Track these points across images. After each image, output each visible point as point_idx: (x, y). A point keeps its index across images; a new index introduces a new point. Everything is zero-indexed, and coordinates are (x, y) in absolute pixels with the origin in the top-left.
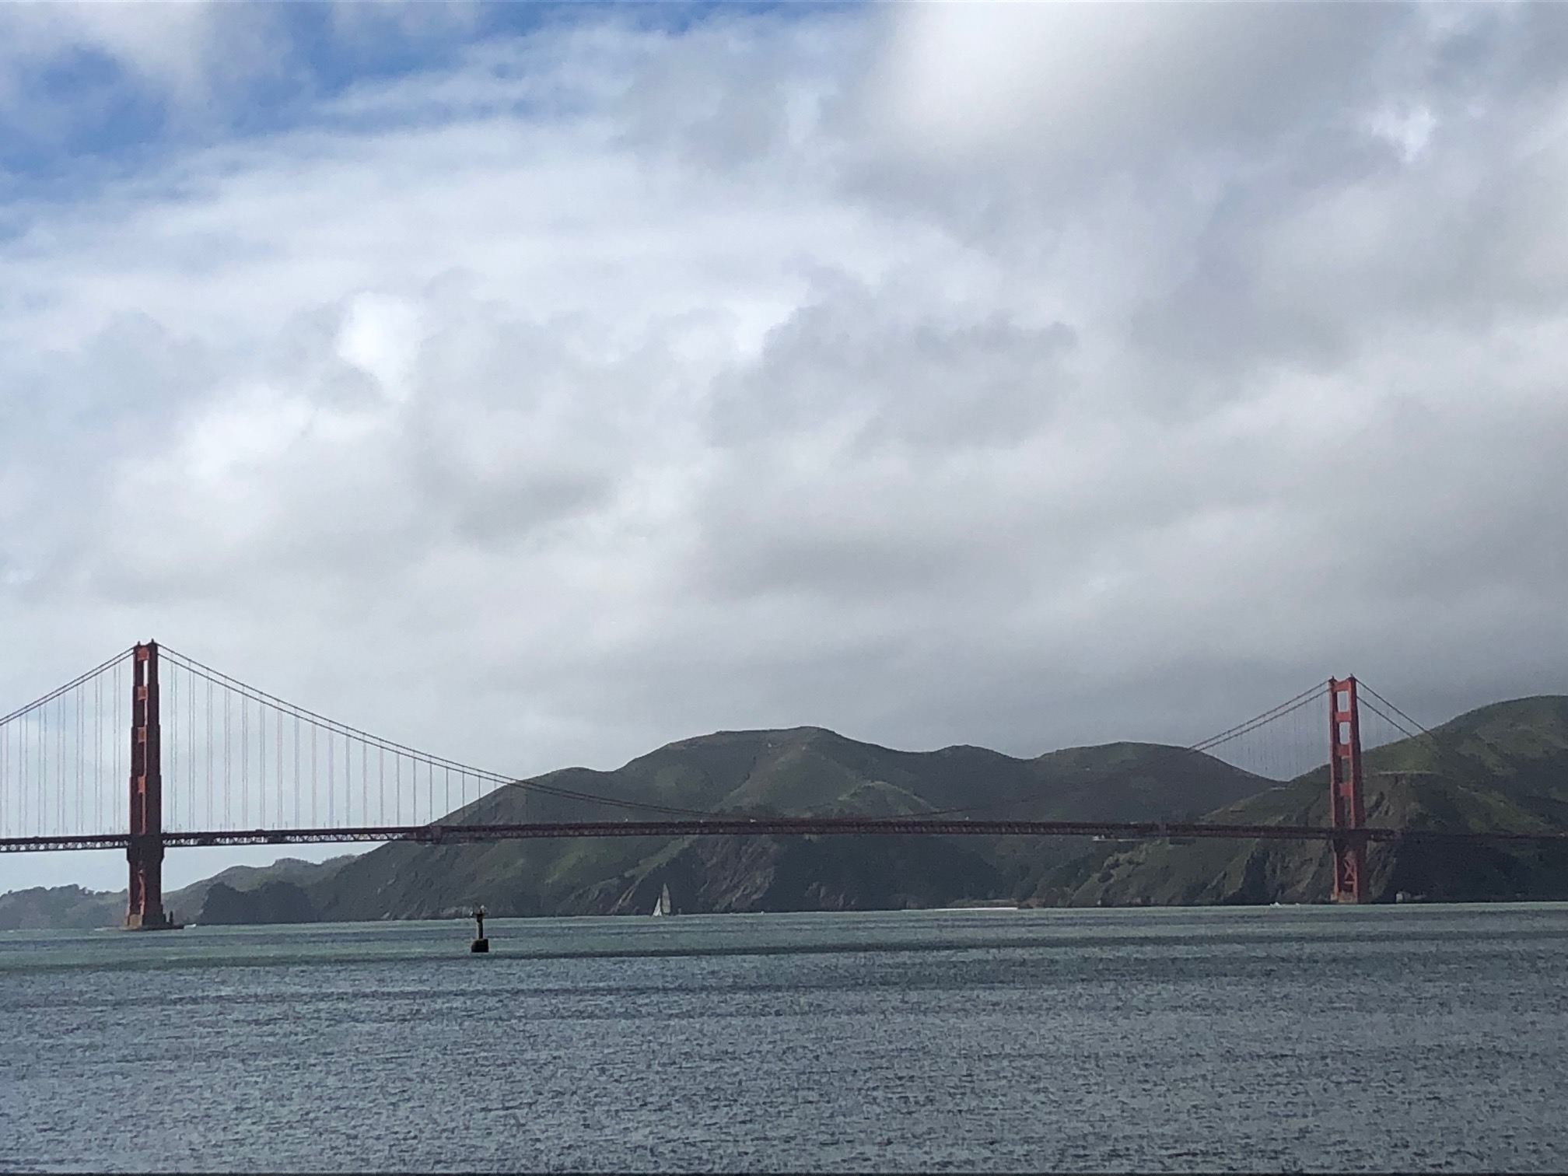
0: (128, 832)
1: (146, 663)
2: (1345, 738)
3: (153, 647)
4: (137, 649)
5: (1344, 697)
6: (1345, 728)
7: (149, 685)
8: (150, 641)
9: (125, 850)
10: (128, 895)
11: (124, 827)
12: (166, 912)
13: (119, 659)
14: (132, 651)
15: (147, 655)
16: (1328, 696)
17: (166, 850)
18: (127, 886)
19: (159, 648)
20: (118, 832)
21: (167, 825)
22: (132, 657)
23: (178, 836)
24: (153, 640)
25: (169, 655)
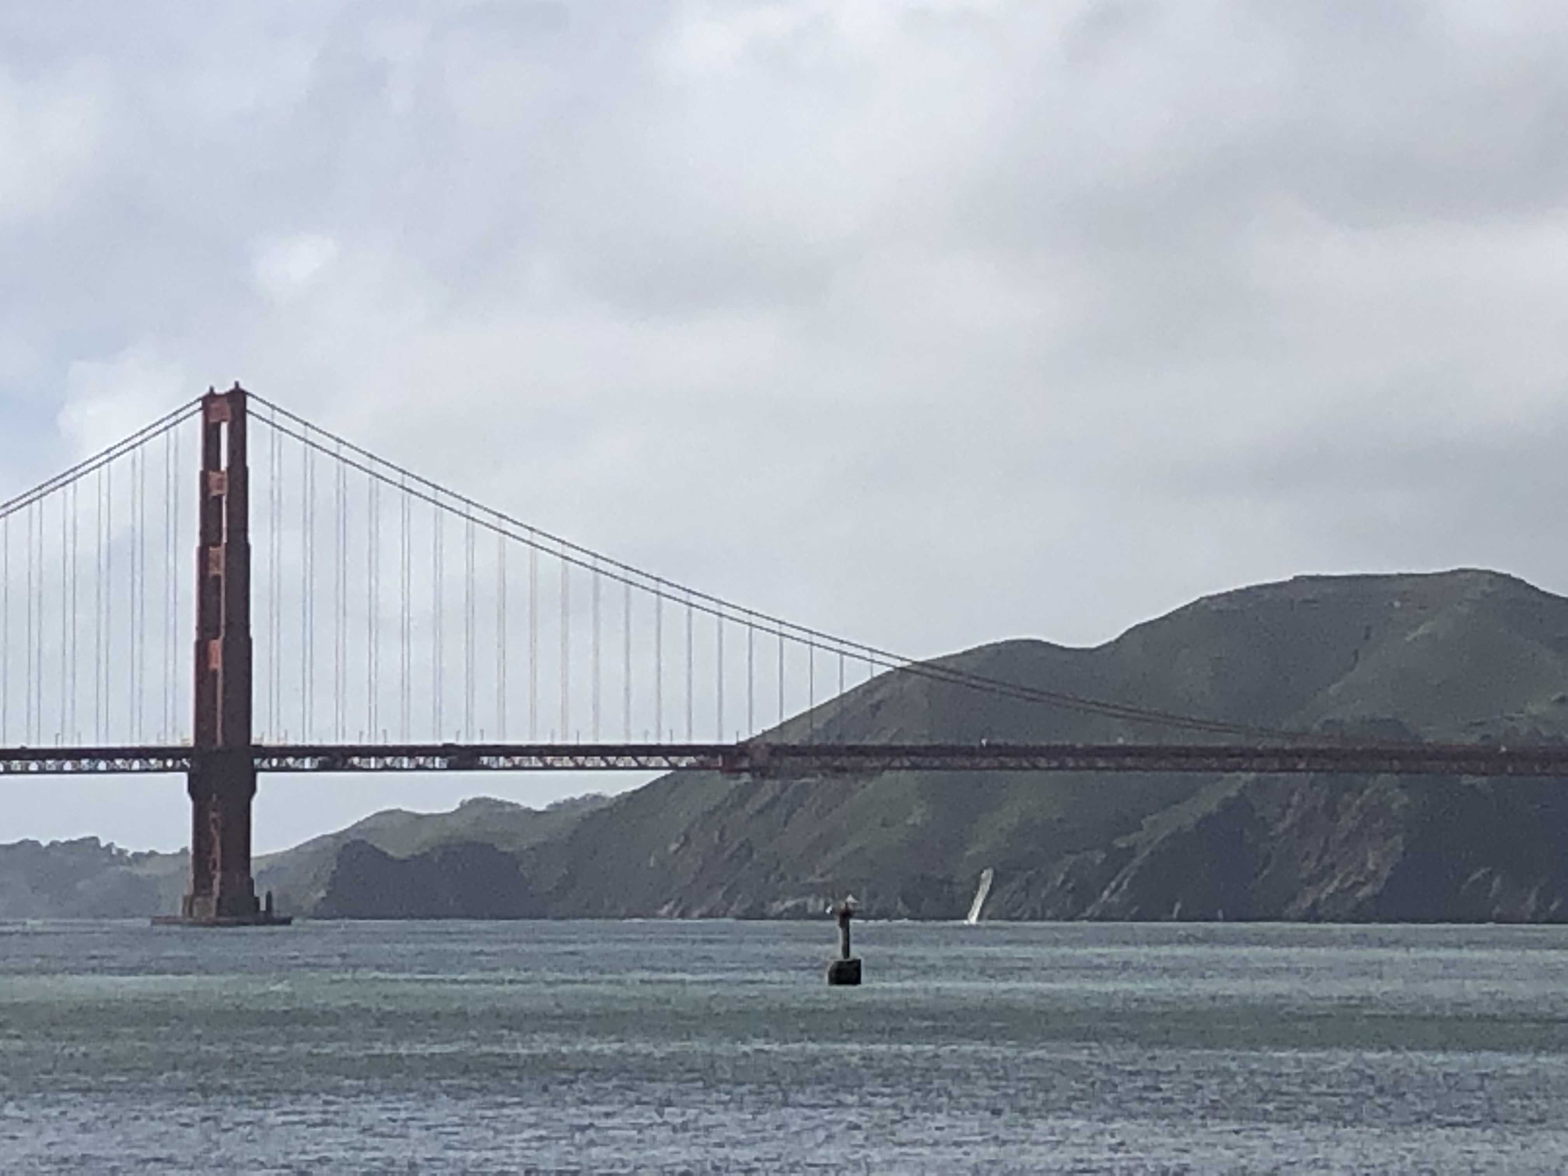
0: (191, 743)
1: (224, 427)
3: (238, 396)
4: (209, 400)
8: (231, 387)
9: (184, 776)
10: (190, 861)
12: (260, 892)
13: (177, 417)
14: (200, 404)
15: (226, 412)
17: (260, 776)
18: (188, 842)
19: (249, 399)
20: (174, 741)
22: (199, 416)
23: (283, 752)
24: (237, 384)
25: (265, 412)
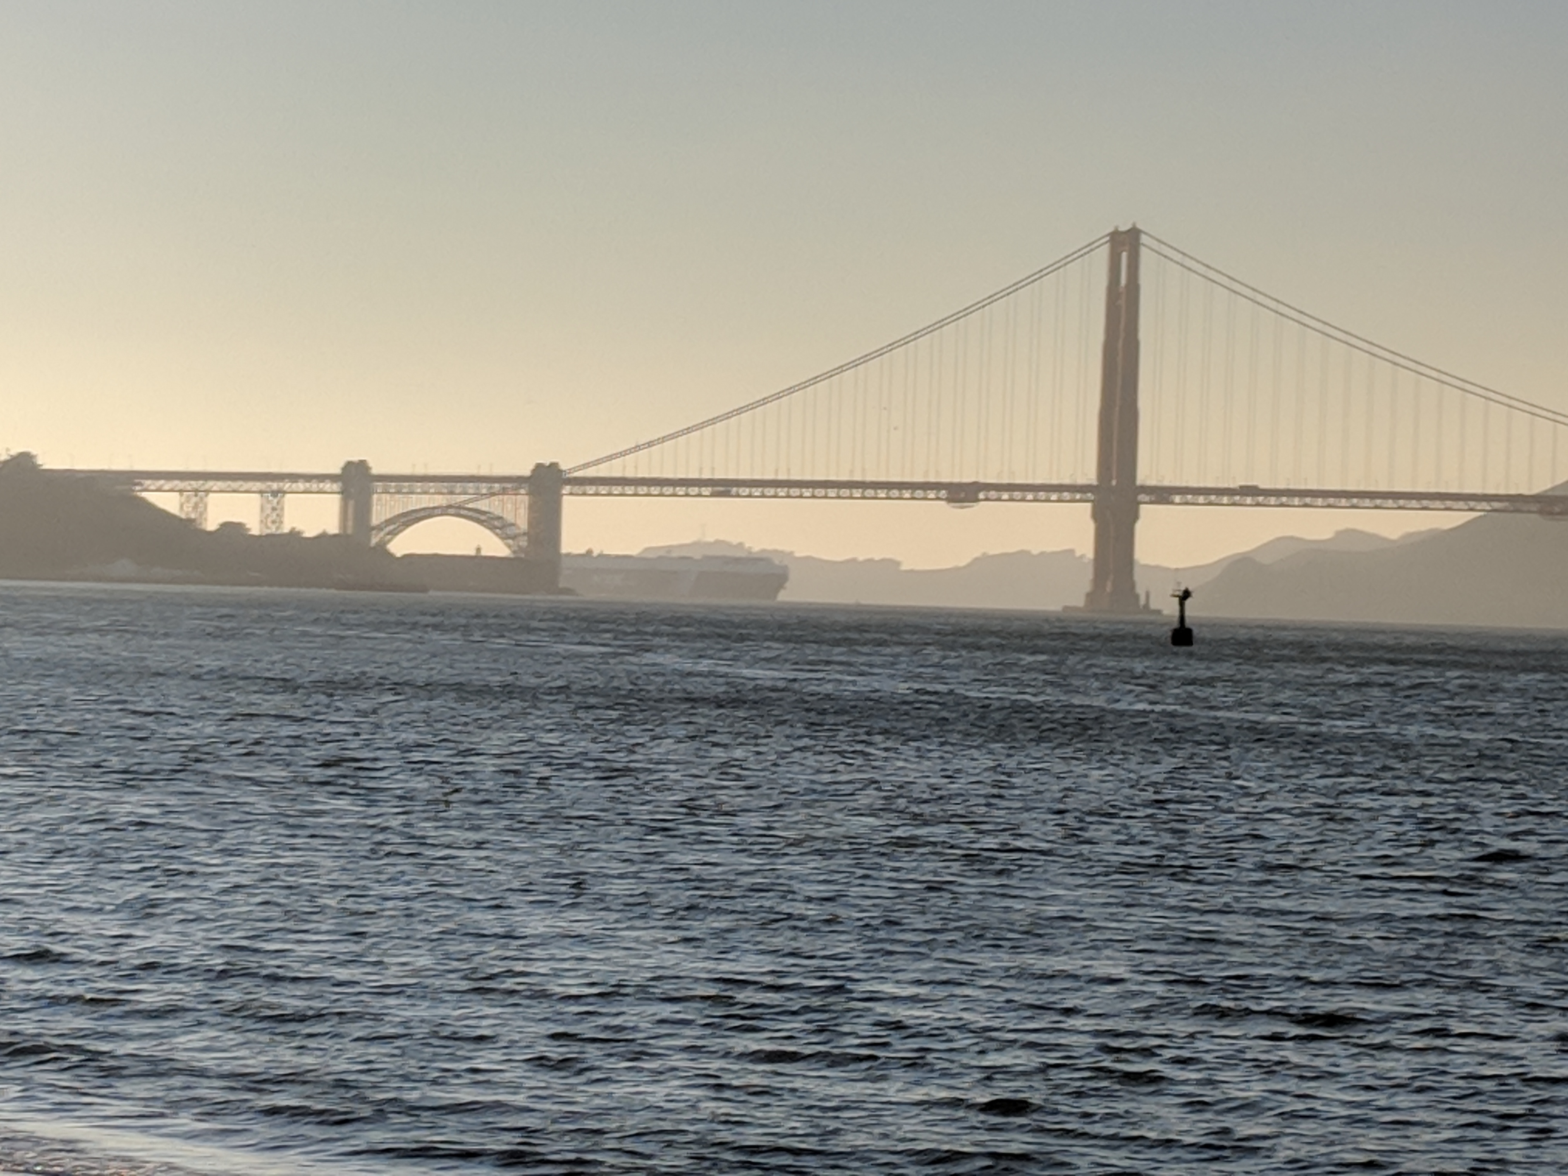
0: (1094, 482)
1: (1124, 255)
3: (1134, 233)
4: (1114, 236)
7: (1127, 286)
8: (1129, 226)
9: (1089, 505)
11: (1088, 474)
13: (1090, 248)
14: (1108, 238)
15: (1125, 243)
17: (1143, 508)
20: (1081, 481)
22: (1107, 246)
23: (1159, 490)
24: (1134, 225)
25: (1155, 244)
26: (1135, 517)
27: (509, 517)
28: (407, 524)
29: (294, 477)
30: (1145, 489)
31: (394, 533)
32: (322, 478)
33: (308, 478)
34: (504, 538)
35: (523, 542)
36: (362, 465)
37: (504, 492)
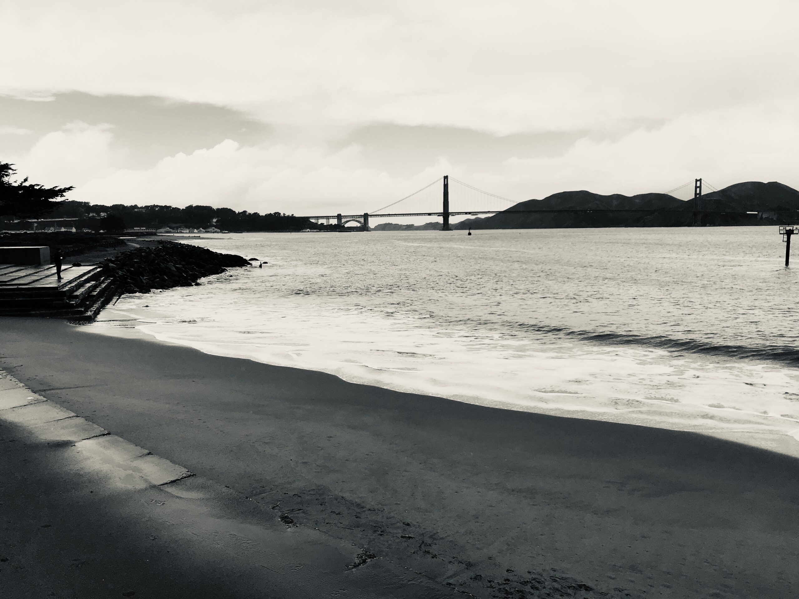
1: (446, 180)
2: (698, 192)
3: (447, 176)
5: (698, 183)
6: (698, 189)
7: (446, 184)
9: (442, 216)
10: (443, 225)
11: (442, 211)
12: (450, 227)
13: (441, 179)
15: (446, 178)
16: (695, 183)
18: (443, 222)
21: (450, 211)
22: (443, 178)
26: (449, 217)
27: (361, 221)
28: (347, 223)
29: (331, 217)
30: (450, 213)
31: (345, 224)
32: (334, 216)
33: (333, 216)
34: (360, 224)
35: (363, 224)
36: (340, 214)
37: (360, 217)
